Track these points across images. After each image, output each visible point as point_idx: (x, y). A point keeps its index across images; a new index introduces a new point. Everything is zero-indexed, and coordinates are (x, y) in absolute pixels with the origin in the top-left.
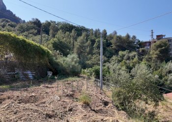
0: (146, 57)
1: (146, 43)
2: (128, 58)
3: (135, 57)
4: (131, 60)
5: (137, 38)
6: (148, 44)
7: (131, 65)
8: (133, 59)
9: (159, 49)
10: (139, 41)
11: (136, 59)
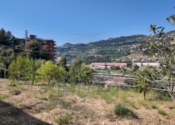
0: (22, 54)
1: (20, 40)
2: (5, 55)
3: (11, 53)
4: (8, 57)
5: (12, 34)
6: (22, 41)
7: (8, 61)
8: (9, 55)
9: (32, 48)
10: (14, 38)
11: (12, 56)
